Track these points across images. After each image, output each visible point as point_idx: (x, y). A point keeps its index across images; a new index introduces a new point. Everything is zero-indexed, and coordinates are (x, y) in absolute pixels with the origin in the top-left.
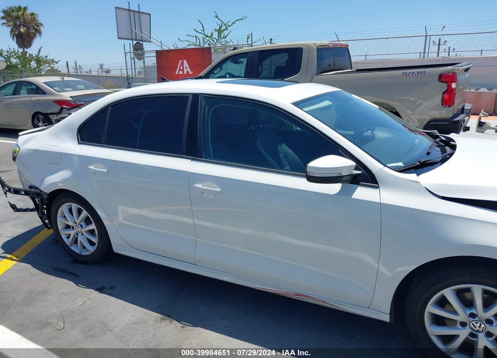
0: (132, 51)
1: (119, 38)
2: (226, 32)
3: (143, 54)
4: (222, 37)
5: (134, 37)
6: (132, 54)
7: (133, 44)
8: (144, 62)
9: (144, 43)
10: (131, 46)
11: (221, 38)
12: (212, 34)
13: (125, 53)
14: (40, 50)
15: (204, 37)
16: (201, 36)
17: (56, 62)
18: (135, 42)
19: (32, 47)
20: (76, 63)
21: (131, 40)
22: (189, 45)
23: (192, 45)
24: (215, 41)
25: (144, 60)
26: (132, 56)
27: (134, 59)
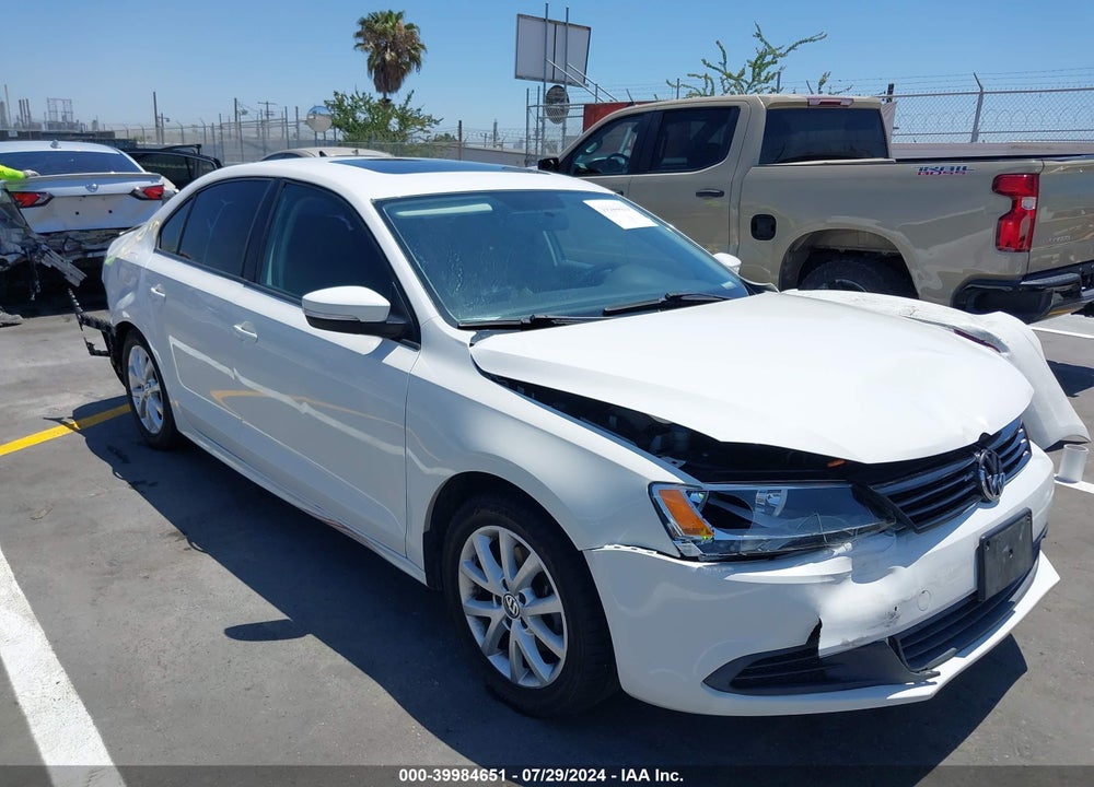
0: (541, 103)
1: (517, 77)
2: (772, 69)
3: (564, 111)
4: (762, 78)
5: (549, 76)
6: (541, 109)
7: (544, 90)
8: (564, 129)
9: (568, 87)
10: (541, 92)
11: (760, 82)
12: (743, 73)
13: (528, 108)
14: (409, 97)
15: (725, 77)
16: (716, 76)
17: (437, 122)
18: (550, 86)
19: (399, 91)
20: (495, 124)
21: (543, 80)
22: (691, 95)
23: (696, 95)
24: (746, 86)
25: (564, 125)
26: (541, 115)
27: (543, 121)
